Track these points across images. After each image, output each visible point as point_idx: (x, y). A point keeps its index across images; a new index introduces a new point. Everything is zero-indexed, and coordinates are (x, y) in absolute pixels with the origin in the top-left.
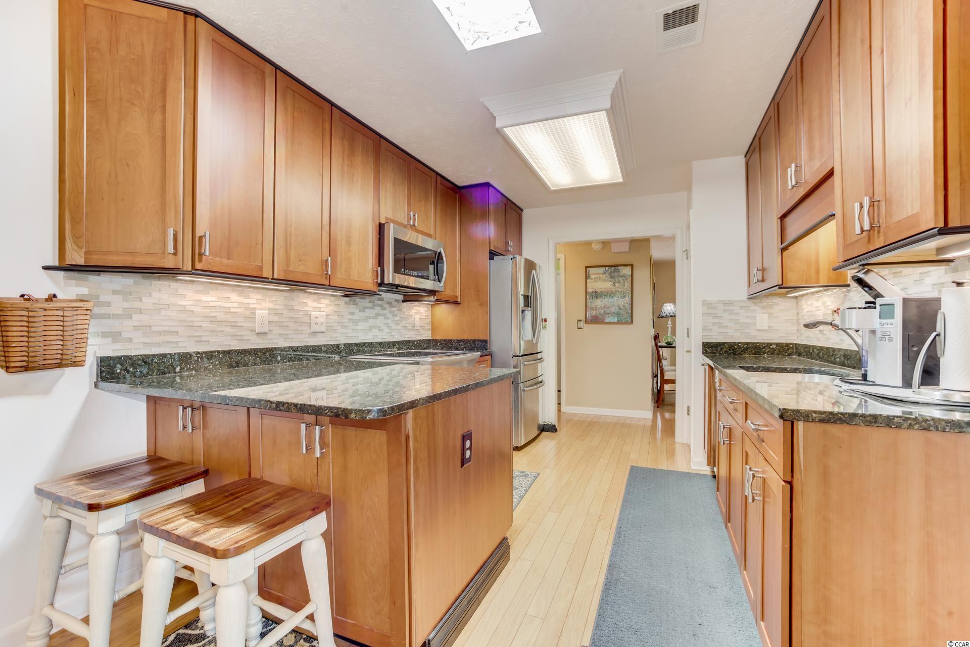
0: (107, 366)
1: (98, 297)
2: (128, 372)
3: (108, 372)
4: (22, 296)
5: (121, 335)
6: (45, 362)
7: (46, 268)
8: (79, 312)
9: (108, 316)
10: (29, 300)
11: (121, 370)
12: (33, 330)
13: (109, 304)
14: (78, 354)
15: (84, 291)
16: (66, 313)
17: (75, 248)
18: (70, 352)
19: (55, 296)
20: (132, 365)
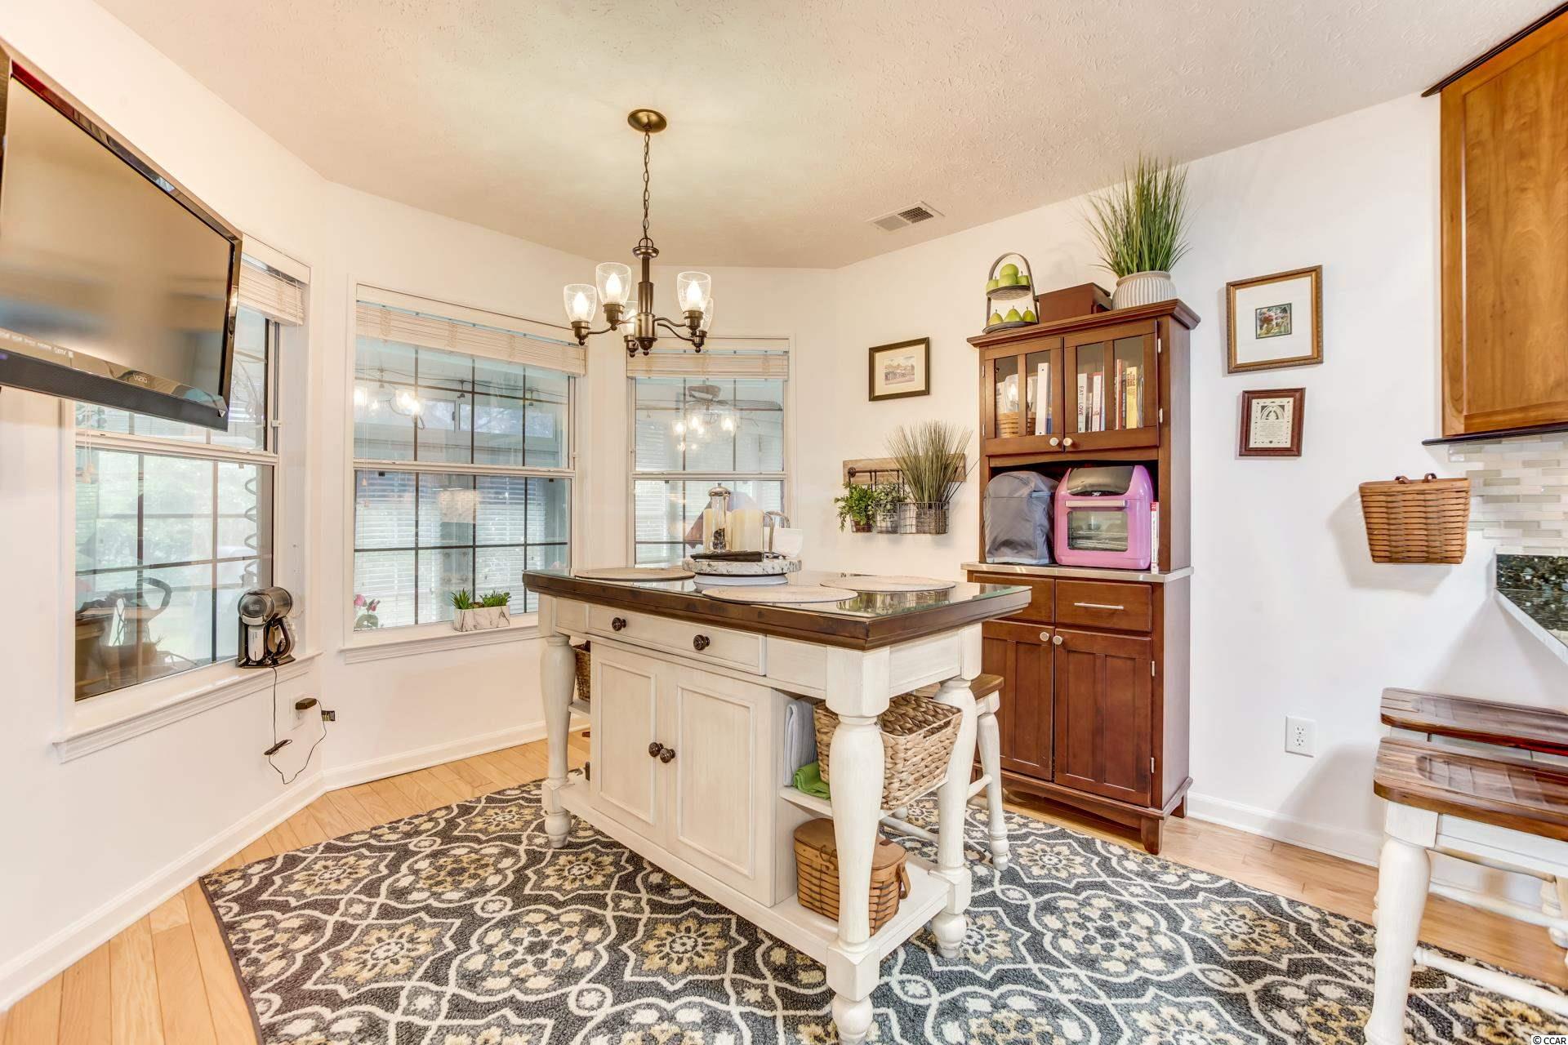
0: (1507, 569)
1: (1498, 472)
2: (1547, 581)
3: (1510, 577)
4: (1398, 479)
5: (1539, 526)
6: (1410, 554)
7: (1426, 443)
8: (1446, 495)
9: (1516, 498)
10: (1403, 482)
11: (1533, 576)
12: (1393, 516)
13: (1516, 481)
14: (1449, 548)
15: (1478, 466)
16: (1428, 497)
17: (1455, 413)
18: (1437, 544)
19: (1434, 476)
20: (1554, 571)
